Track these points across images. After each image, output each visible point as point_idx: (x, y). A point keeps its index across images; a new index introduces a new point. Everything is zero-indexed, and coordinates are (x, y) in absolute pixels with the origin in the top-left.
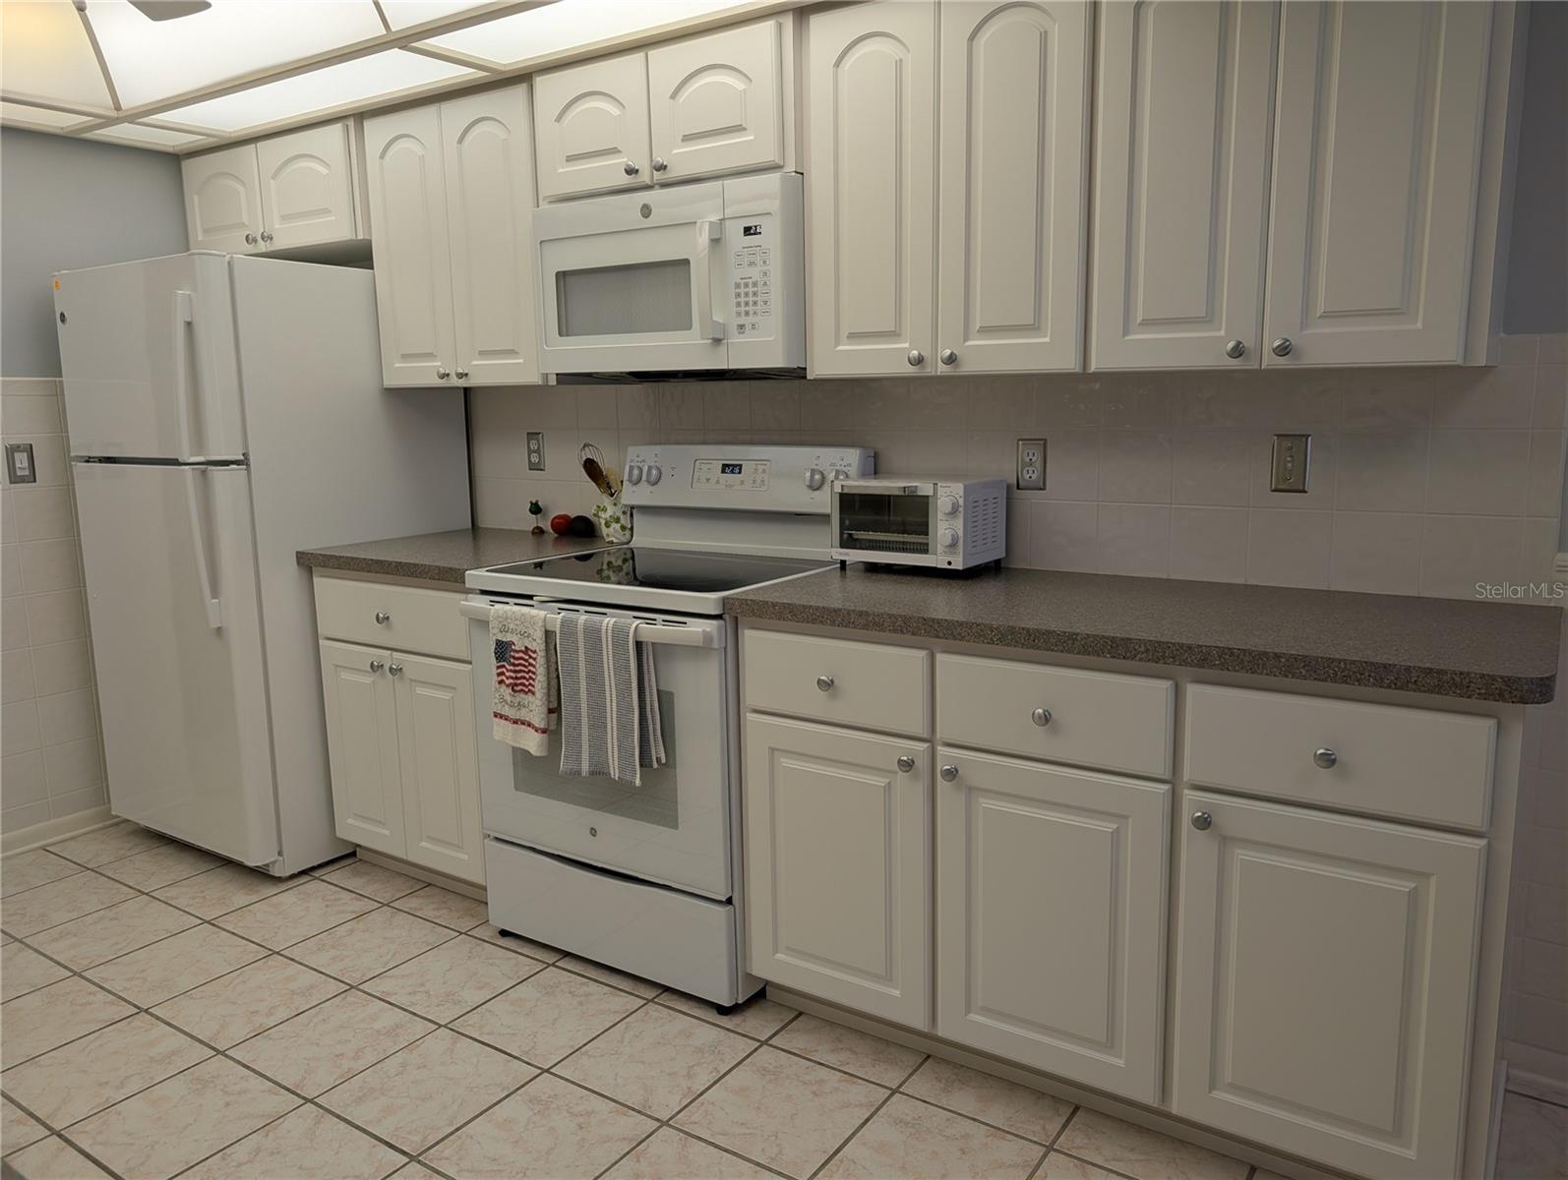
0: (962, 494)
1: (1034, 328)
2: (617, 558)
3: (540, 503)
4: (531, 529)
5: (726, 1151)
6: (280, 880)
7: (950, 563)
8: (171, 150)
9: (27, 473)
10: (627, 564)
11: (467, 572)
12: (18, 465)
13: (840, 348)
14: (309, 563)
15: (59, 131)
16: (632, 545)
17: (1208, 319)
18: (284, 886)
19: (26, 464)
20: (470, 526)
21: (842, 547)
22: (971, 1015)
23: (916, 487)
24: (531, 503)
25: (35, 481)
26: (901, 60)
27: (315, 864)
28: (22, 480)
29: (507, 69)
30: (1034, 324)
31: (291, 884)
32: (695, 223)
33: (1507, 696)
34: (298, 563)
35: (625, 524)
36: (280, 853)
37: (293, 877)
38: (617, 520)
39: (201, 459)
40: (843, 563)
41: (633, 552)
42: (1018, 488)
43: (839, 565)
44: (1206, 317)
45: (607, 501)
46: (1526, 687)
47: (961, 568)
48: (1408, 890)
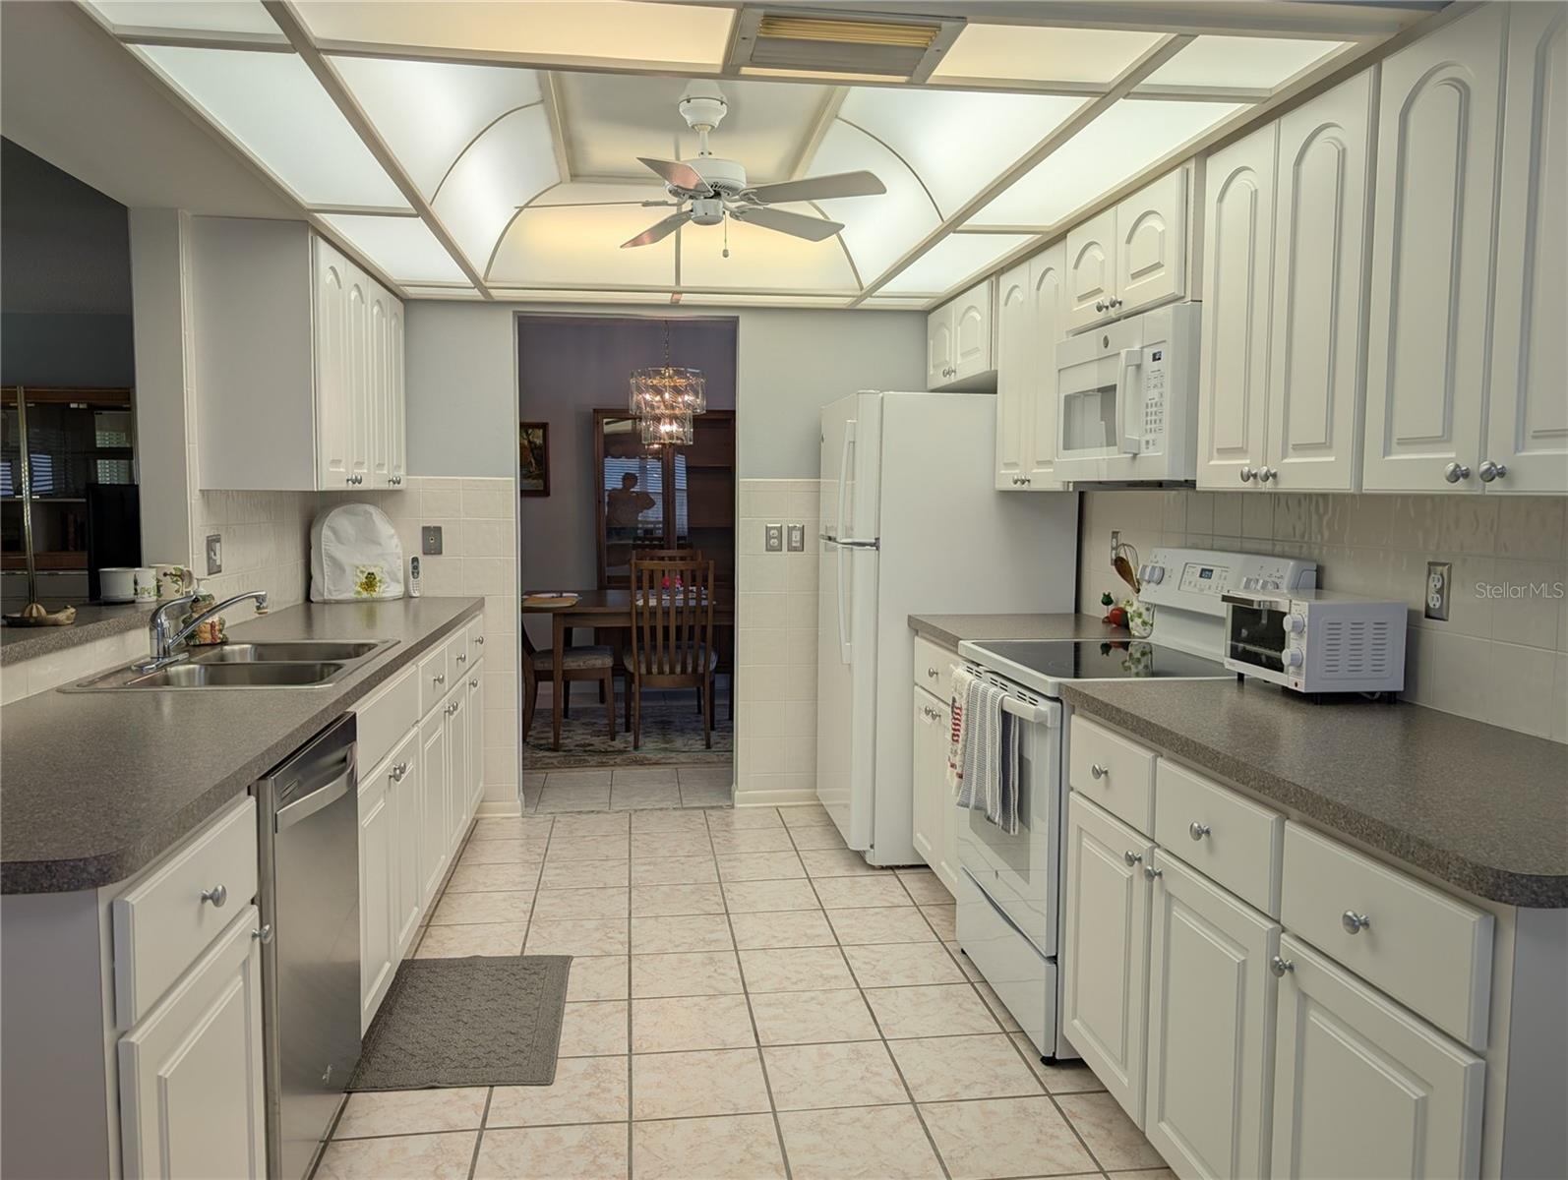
0: (1307, 613)
1: (1325, 446)
2: (1137, 650)
3: (1111, 595)
4: (1102, 617)
5: (929, 1138)
6: (873, 868)
7: (1296, 685)
8: (920, 308)
9: (798, 544)
10: (1146, 657)
11: (961, 642)
12: (794, 539)
13: (1212, 463)
14: (917, 626)
15: (844, 307)
16: (1150, 640)
17: (1444, 439)
18: (871, 873)
19: (798, 538)
20: (1073, 611)
21: (1232, 657)
22: (1163, 1123)
23: (1277, 602)
24: (1104, 595)
25: (803, 550)
26: (1256, 191)
27: (901, 864)
28: (795, 549)
29: (1051, 229)
30: (1325, 443)
31: (877, 872)
32: (1119, 354)
33: (1475, 886)
34: (909, 625)
35: (1146, 619)
36: (872, 847)
37: (882, 868)
38: (1140, 615)
39: (849, 540)
40: (1241, 676)
41: (1151, 648)
42: (1428, 616)
43: (1236, 677)
44: (1443, 436)
45: (1133, 598)
46: (1492, 880)
47: (1303, 691)
48: (1416, 1098)
